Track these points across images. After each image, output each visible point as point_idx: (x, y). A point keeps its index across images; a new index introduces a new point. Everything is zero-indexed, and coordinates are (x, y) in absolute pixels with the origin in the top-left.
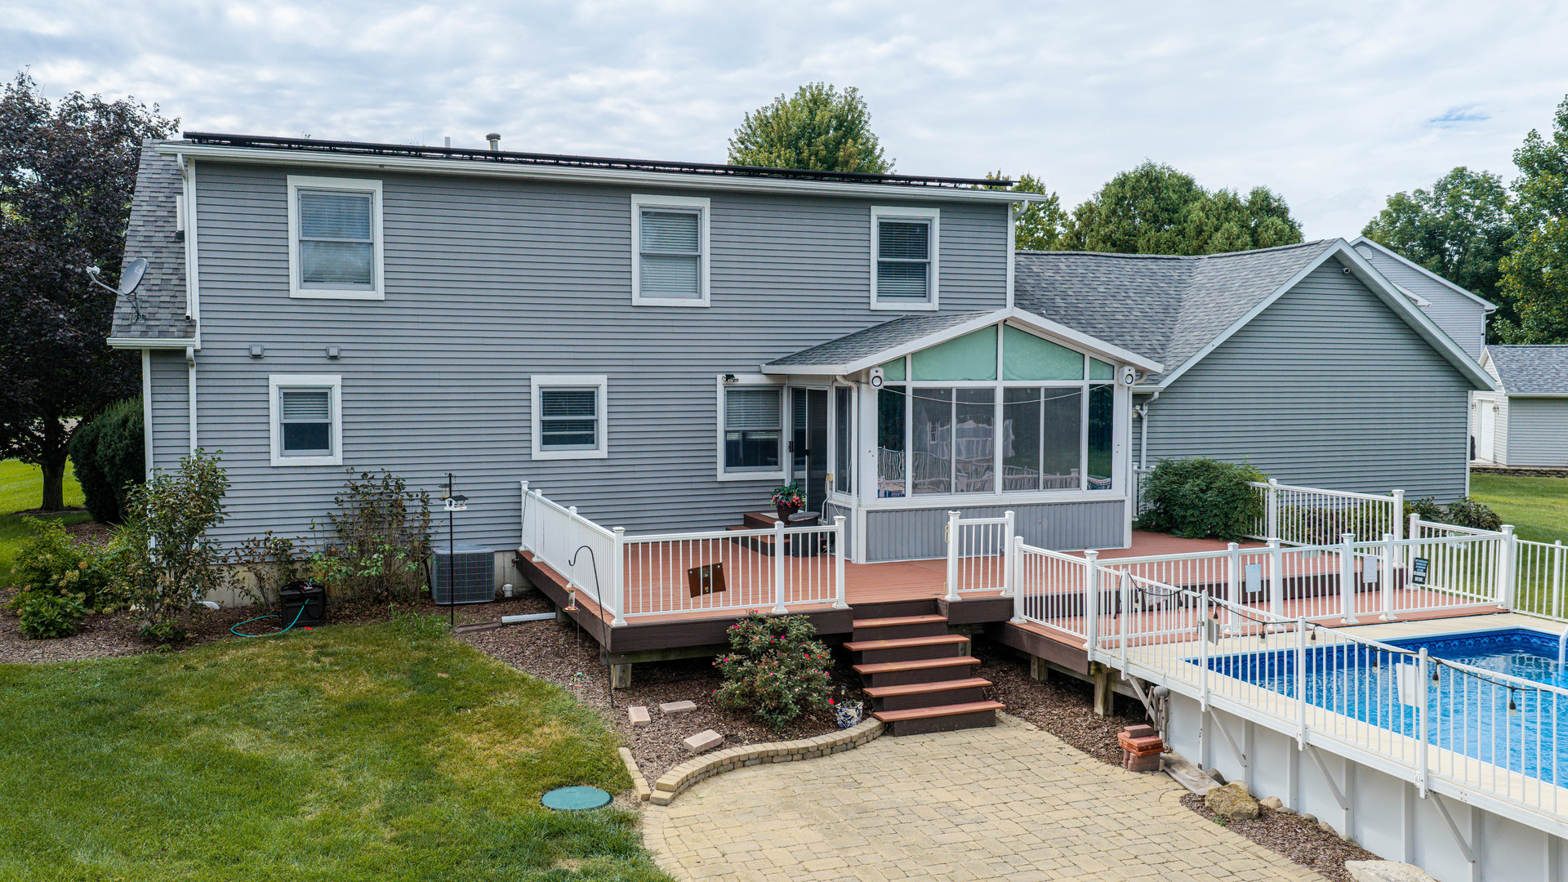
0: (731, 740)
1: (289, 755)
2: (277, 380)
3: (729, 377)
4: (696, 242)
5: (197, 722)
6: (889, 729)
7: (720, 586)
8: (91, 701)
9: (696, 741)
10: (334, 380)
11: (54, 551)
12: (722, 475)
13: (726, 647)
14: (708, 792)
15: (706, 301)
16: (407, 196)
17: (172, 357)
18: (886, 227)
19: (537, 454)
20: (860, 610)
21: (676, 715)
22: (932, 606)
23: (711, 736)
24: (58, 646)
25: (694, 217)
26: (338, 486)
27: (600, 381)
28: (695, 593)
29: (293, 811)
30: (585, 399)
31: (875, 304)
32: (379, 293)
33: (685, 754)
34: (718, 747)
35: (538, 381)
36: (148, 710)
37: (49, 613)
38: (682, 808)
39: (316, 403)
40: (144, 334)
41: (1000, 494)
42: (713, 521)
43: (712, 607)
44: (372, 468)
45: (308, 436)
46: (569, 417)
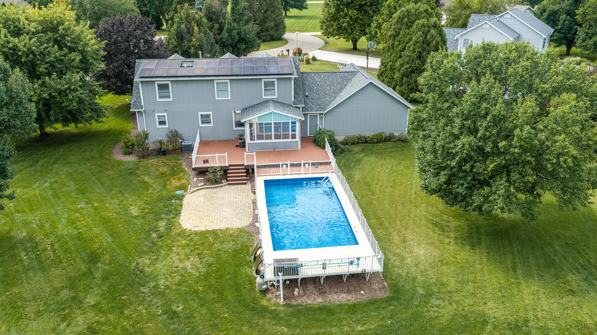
0: (205, 184)
1: (152, 182)
2: (157, 114)
3: (235, 112)
4: (227, 88)
5: (142, 174)
6: (229, 184)
7: (208, 162)
8: (131, 169)
9: (199, 185)
10: (165, 114)
11: (127, 139)
12: (234, 129)
13: (207, 171)
14: (196, 193)
15: (230, 98)
16: (175, 85)
17: (140, 112)
18: (265, 82)
19: (200, 125)
20: (230, 166)
21: (200, 180)
22: (243, 165)
23: (202, 184)
24: (127, 156)
25: (227, 83)
26: (167, 131)
27: (211, 113)
28: (204, 163)
29: (148, 191)
30: (208, 116)
31: (264, 97)
32: (171, 100)
33: (198, 186)
34: (203, 186)
35: (200, 113)
36: (137, 172)
37: (127, 151)
38: (192, 195)
39: (163, 118)
40: (135, 109)
41: (273, 140)
42: (234, 136)
43: (206, 165)
44: (173, 128)
45: (162, 123)
46: (206, 119)
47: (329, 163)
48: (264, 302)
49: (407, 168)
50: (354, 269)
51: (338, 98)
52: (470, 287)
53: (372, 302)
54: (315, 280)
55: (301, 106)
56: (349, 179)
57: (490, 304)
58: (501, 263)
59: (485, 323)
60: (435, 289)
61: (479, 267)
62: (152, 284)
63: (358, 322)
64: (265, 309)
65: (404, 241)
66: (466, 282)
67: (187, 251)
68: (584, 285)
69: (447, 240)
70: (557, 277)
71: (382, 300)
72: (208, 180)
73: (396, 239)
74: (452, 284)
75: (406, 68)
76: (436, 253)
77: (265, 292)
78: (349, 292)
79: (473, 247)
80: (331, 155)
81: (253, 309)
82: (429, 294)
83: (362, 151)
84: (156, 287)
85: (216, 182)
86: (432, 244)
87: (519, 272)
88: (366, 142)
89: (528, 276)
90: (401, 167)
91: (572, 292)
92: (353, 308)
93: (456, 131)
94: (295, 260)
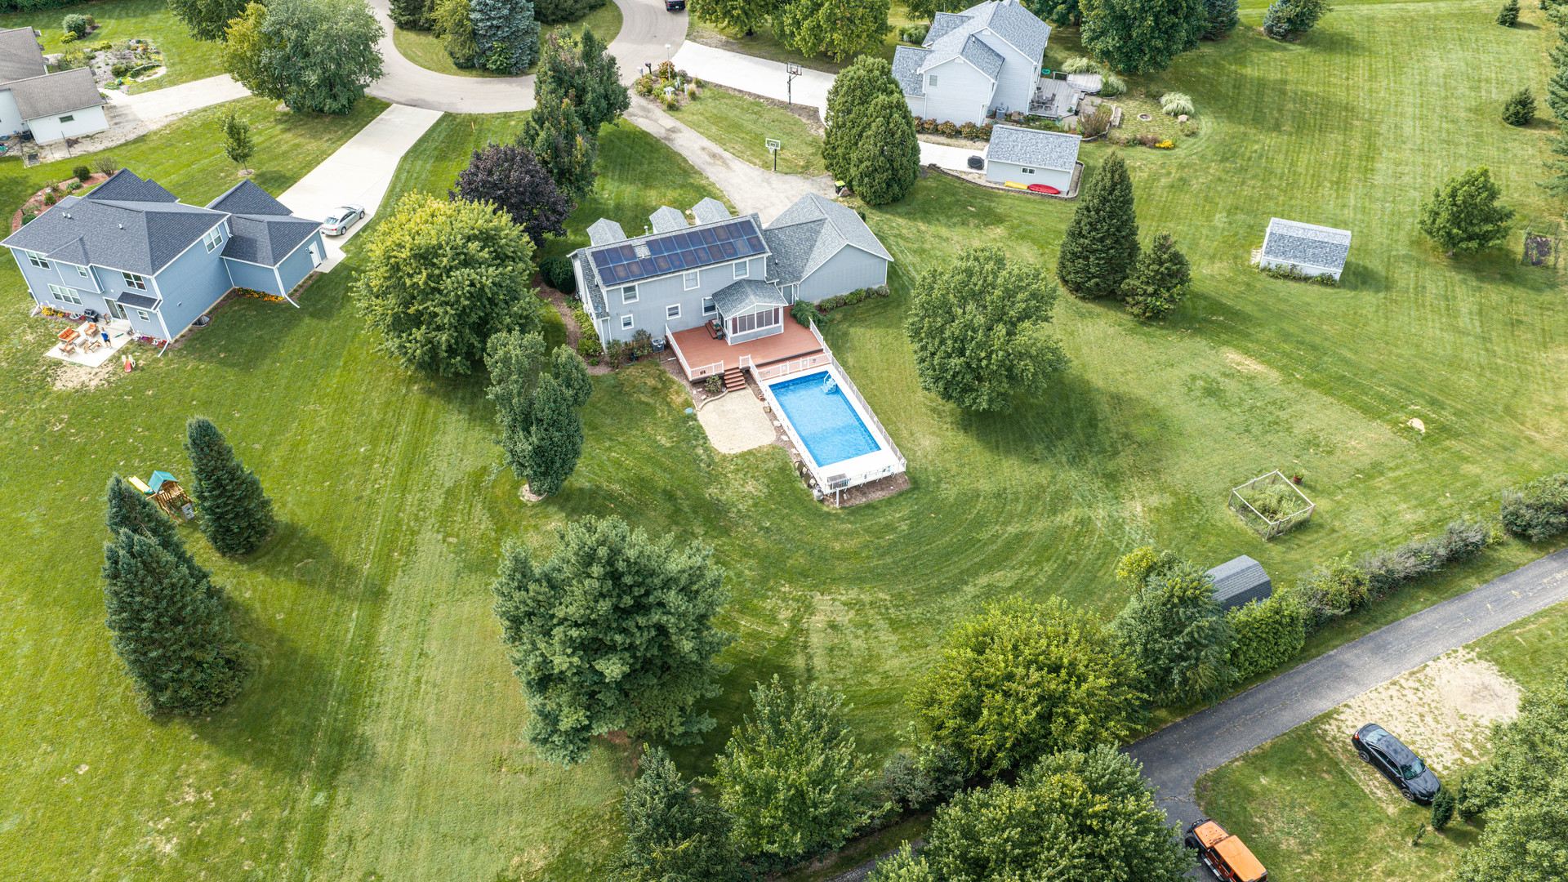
0: (708, 397)
1: (651, 401)
2: (622, 317)
3: (704, 298)
4: (696, 278)
5: (634, 392)
6: (732, 393)
7: (702, 373)
8: (615, 386)
9: (704, 398)
10: (631, 315)
12: (704, 315)
13: (706, 382)
14: (705, 408)
15: (699, 287)
16: (642, 286)
17: (605, 320)
18: (736, 265)
19: (668, 319)
20: (725, 371)
21: (702, 393)
22: (737, 368)
23: (706, 397)
25: (696, 273)
26: (633, 332)
27: (678, 304)
28: (699, 374)
29: (657, 414)
30: (676, 308)
31: (735, 279)
32: (638, 300)
33: (702, 400)
35: (667, 307)
36: (625, 389)
38: (702, 411)
39: (629, 319)
41: (756, 330)
42: (702, 323)
43: (704, 375)
44: (639, 328)
45: (627, 324)
46: (673, 312)
47: (821, 351)
48: (825, 509)
49: (896, 339)
50: (886, 474)
51: (811, 263)
52: (966, 470)
53: (901, 494)
54: (857, 488)
55: (775, 281)
56: (844, 364)
57: (982, 481)
58: (988, 443)
59: (978, 496)
60: (942, 475)
61: (971, 449)
62: (735, 510)
63: (895, 511)
64: (828, 514)
65: (912, 434)
66: (963, 465)
67: (741, 475)
68: (1045, 453)
69: (945, 426)
70: (1027, 449)
71: (907, 492)
72: (710, 391)
73: (905, 433)
74: (954, 470)
75: (867, 167)
76: (939, 441)
77: (822, 501)
78: (882, 489)
79: (966, 431)
80: (820, 338)
81: (820, 516)
82: (939, 481)
83: (845, 319)
84: (739, 511)
85: (719, 392)
86: (933, 433)
87: (1001, 449)
88: (845, 304)
89: (1008, 452)
90: (890, 339)
91: (1036, 460)
92: (889, 502)
93: (949, 350)
94: (841, 476)
